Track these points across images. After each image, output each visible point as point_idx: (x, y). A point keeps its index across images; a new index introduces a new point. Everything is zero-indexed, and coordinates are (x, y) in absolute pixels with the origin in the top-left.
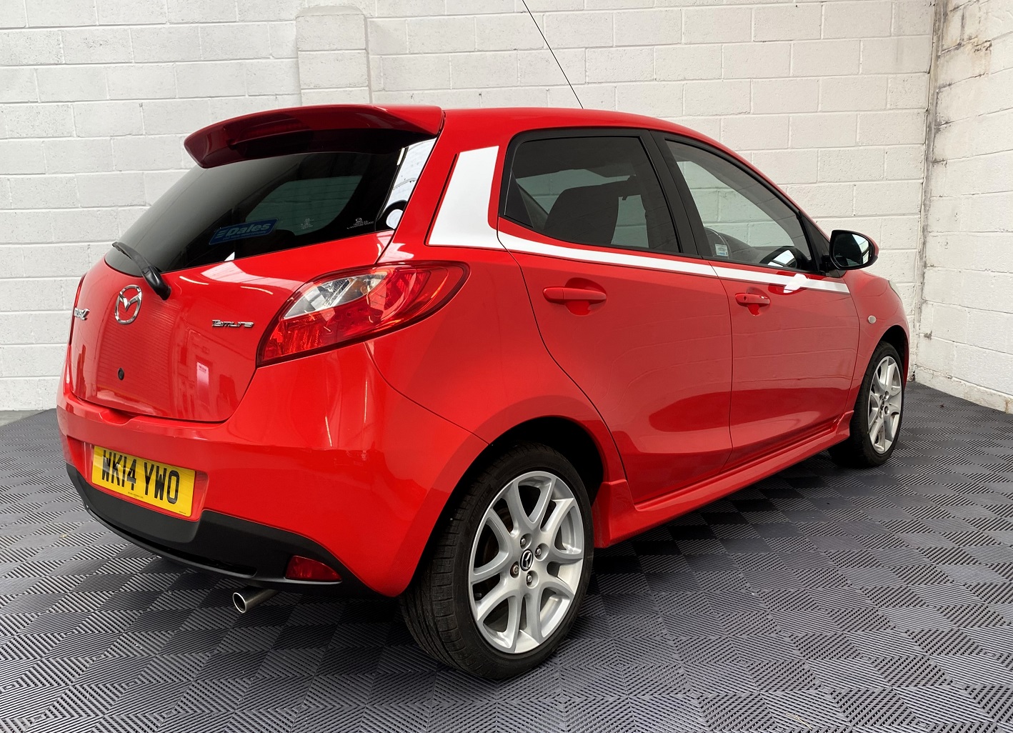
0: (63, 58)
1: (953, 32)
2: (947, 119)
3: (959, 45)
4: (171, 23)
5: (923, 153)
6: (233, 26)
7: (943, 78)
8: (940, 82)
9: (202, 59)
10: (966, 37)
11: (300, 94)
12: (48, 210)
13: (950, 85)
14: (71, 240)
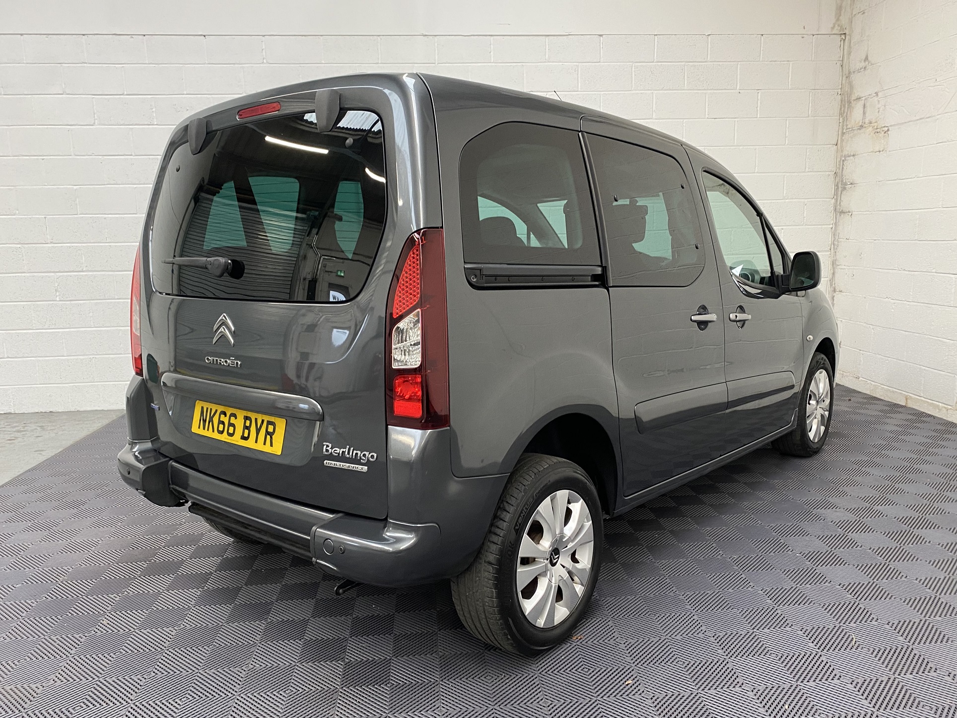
1: (857, 114)
2: (851, 181)
3: (862, 126)
5: (833, 205)
7: (848, 150)
8: (845, 153)
10: (867, 121)
13: (853, 155)
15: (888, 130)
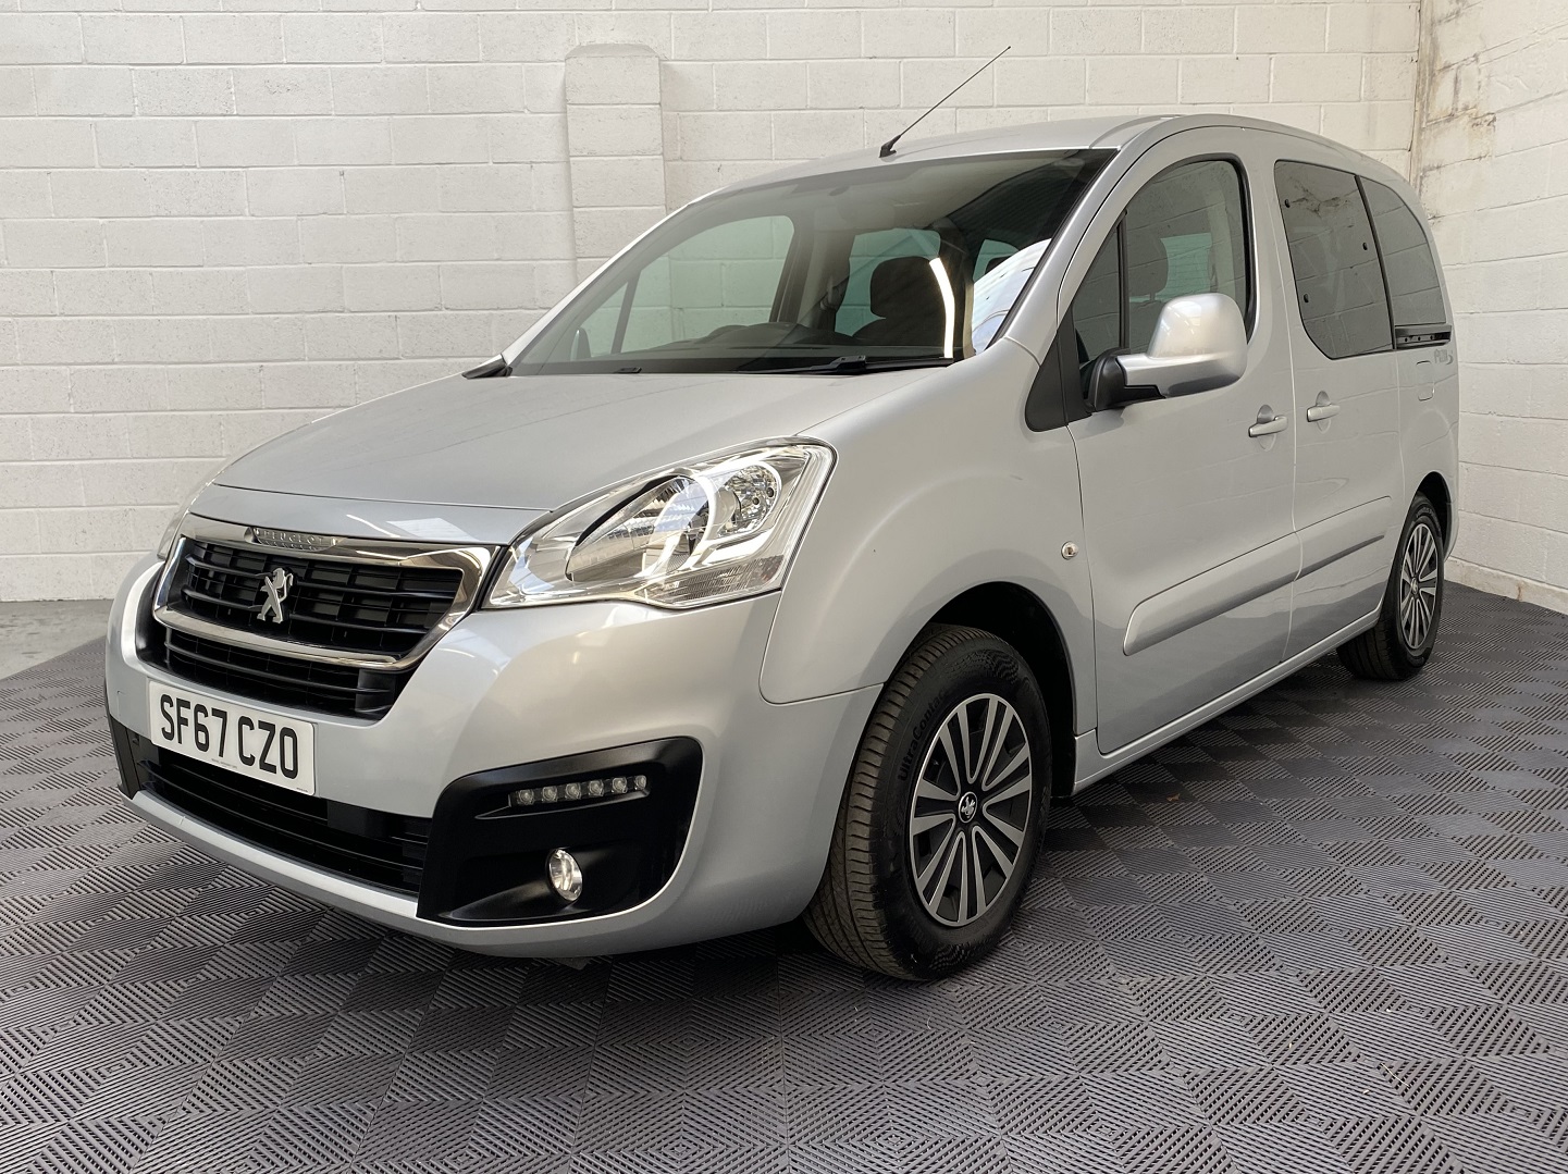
0: (235, 107)
1: (1443, 98)
2: (1435, 213)
3: (1452, 115)
4: (388, 62)
6: (474, 68)
7: (1429, 158)
8: (1425, 163)
9: (430, 111)
10: (1460, 106)
11: (568, 162)
12: (205, 317)
13: (1438, 167)
14: (234, 359)
15: (1494, 119)
